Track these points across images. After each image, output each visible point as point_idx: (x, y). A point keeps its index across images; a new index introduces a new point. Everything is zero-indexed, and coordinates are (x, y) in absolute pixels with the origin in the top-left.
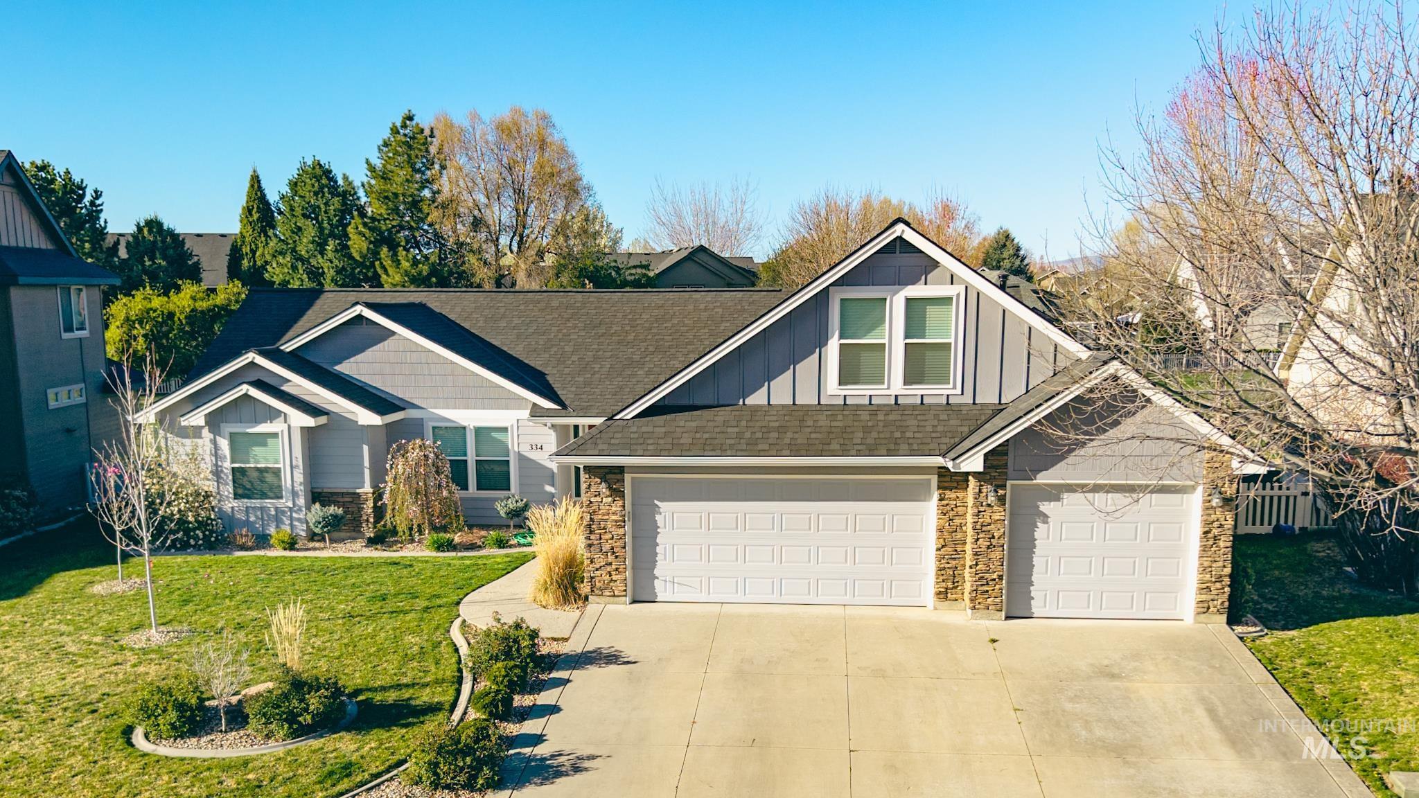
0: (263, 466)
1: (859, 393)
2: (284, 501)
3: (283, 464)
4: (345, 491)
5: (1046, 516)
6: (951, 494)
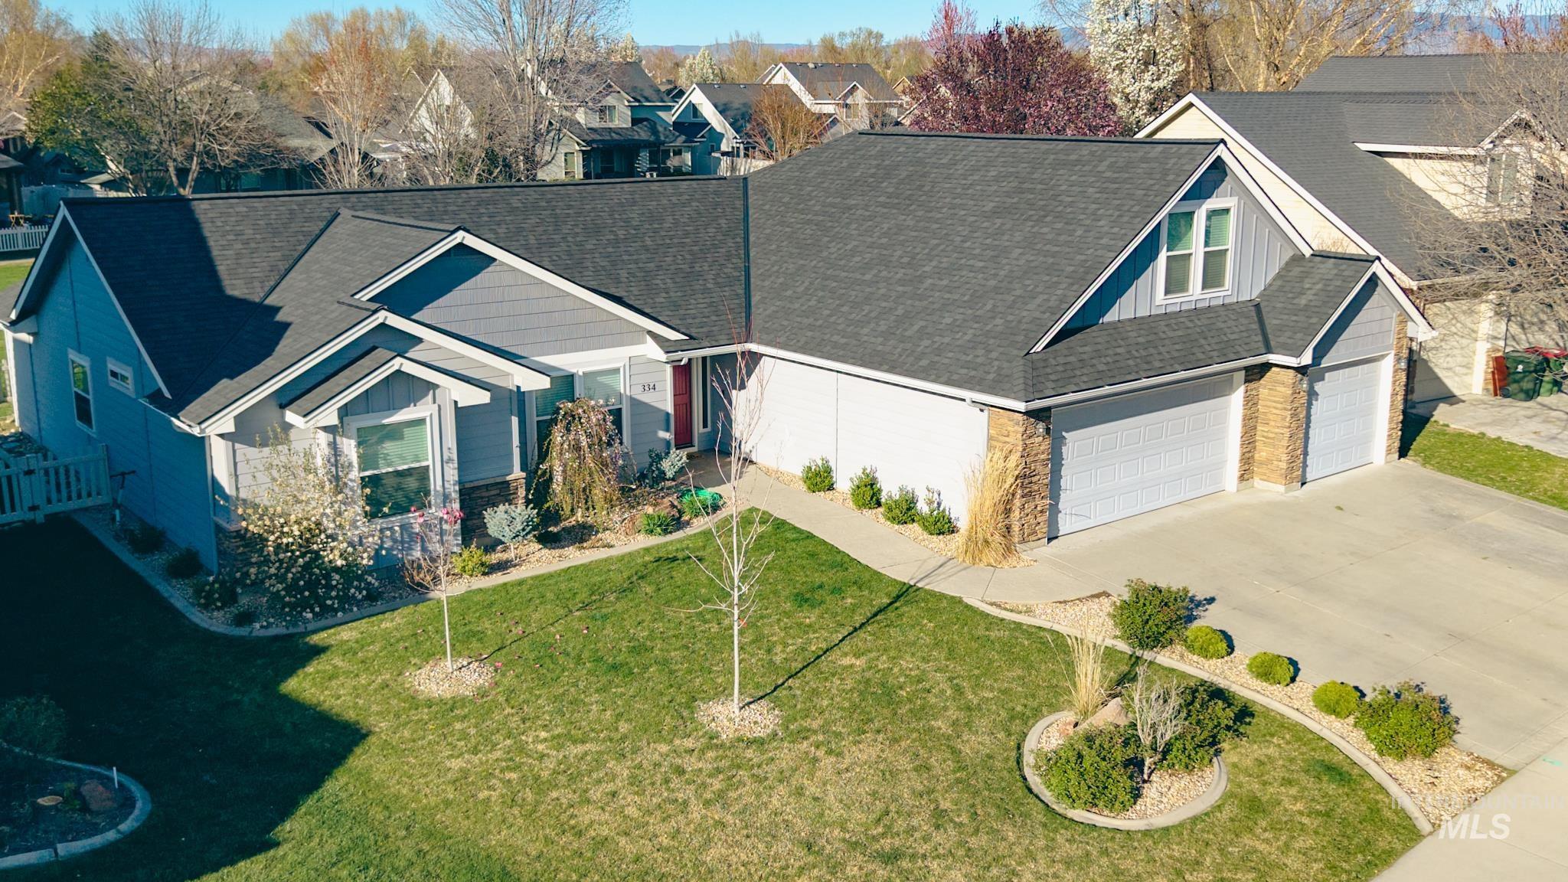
0: (405, 467)
1: (1175, 301)
2: (433, 510)
3: (430, 460)
6: (1252, 385)
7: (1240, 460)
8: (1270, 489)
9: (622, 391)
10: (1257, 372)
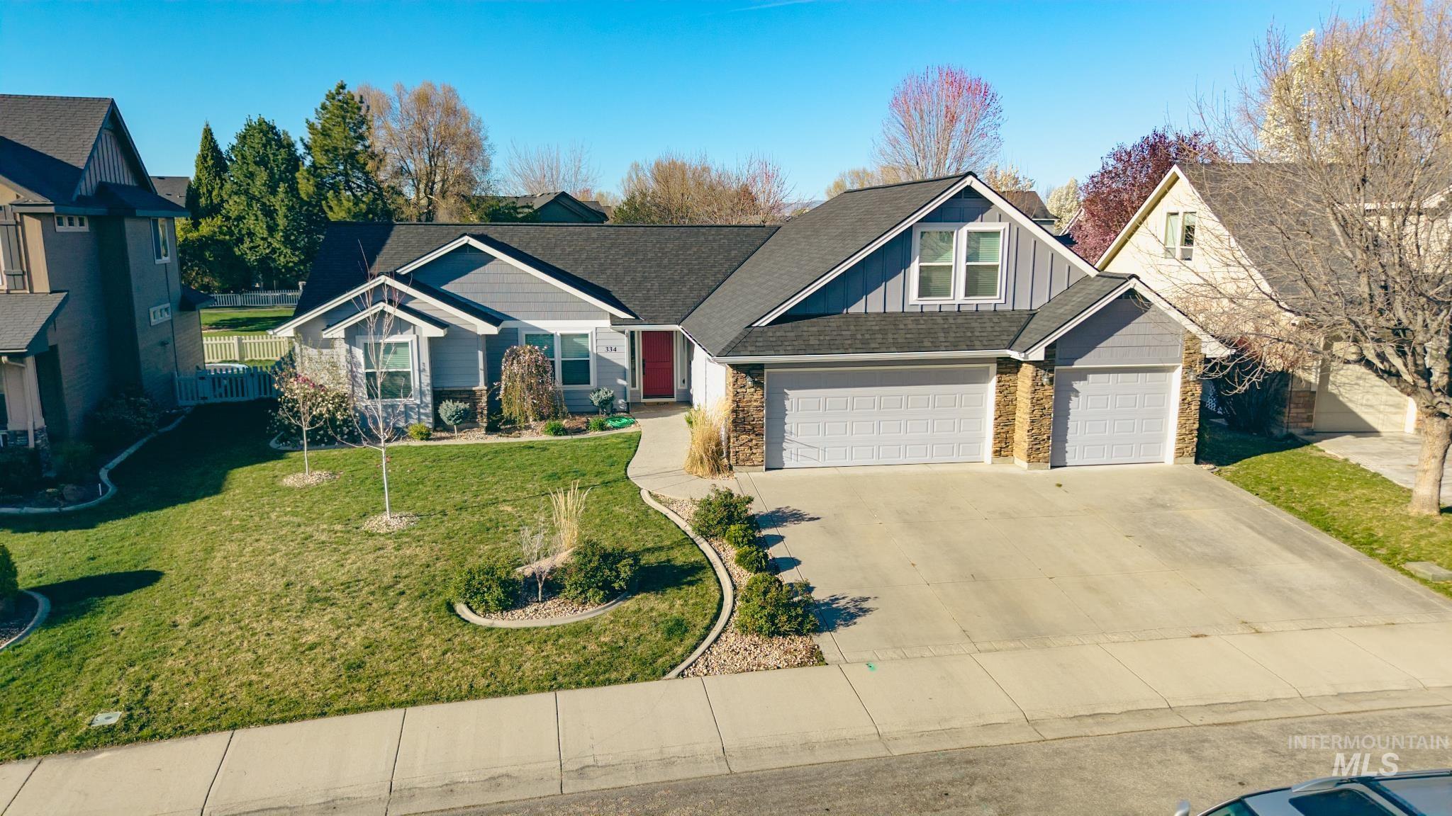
0: (394, 370)
1: (933, 303)
2: (413, 399)
3: (411, 367)
4: (463, 389)
5: (1077, 392)
6: (1005, 377)
7: (995, 439)
8: (1019, 464)
9: (590, 350)
10: (1008, 367)
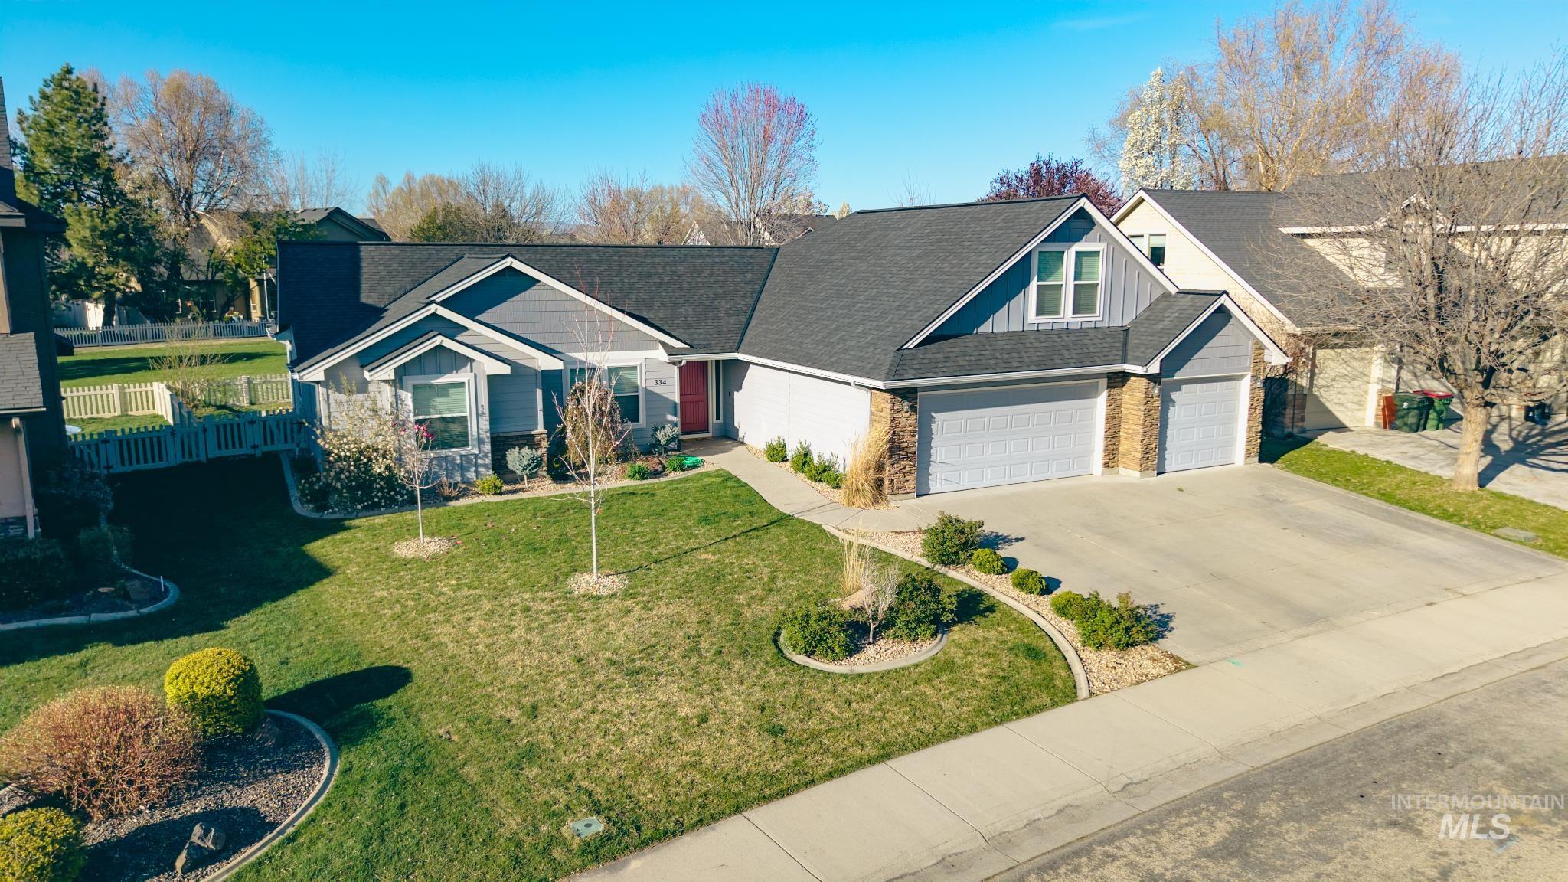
0: (450, 415)
1: (1047, 321)
2: (470, 448)
3: (468, 411)
4: (520, 434)
5: (1174, 402)
6: (1114, 391)
7: (1105, 451)
8: (1129, 473)
9: (639, 384)
10: (1118, 380)
